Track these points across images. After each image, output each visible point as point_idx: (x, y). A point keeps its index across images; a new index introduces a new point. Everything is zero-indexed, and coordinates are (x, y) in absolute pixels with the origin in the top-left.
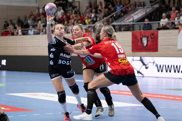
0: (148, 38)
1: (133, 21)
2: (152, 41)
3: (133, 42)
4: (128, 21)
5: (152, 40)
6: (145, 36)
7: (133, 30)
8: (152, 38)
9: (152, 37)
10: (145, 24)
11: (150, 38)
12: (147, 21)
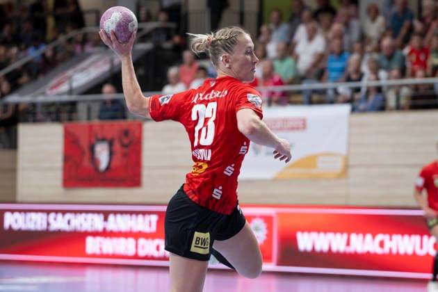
0: (111, 144)
1: (71, 92)
2: (125, 155)
3: (67, 158)
4: (56, 91)
5: (125, 150)
6: (103, 140)
7: (70, 119)
8: (124, 146)
9: (126, 141)
10: (104, 102)
11: (117, 146)
12: (110, 93)
